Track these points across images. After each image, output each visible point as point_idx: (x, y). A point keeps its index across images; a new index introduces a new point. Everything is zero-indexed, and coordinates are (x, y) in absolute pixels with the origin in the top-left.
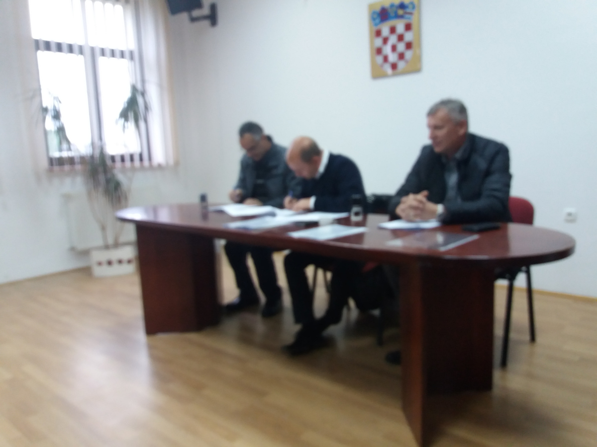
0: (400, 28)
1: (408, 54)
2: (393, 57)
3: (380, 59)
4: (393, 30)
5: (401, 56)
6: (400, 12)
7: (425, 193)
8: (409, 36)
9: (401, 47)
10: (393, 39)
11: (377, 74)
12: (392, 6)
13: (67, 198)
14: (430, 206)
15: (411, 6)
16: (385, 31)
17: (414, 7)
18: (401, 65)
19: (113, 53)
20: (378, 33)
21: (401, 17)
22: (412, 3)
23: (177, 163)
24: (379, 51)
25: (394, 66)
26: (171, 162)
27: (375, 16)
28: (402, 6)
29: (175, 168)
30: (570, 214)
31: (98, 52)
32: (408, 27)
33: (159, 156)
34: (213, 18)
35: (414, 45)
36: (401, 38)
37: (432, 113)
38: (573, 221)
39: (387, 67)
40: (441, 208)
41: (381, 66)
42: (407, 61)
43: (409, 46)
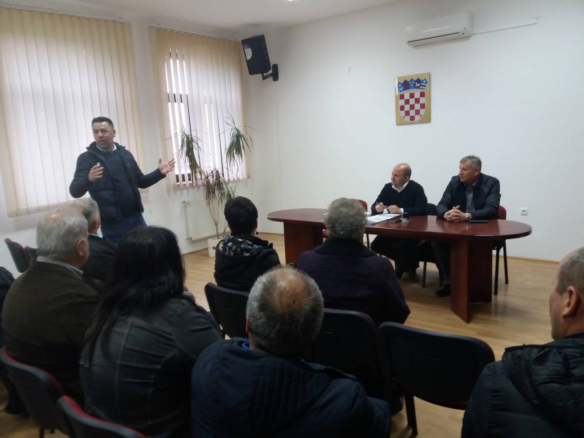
0: (417, 95)
1: (422, 112)
2: (412, 113)
3: (403, 113)
4: (412, 96)
6: (418, 85)
7: (458, 206)
8: (423, 100)
9: (417, 107)
10: (412, 101)
11: (400, 123)
12: (412, 80)
13: (185, 204)
14: (462, 213)
15: (424, 82)
16: (407, 96)
17: (426, 83)
18: (417, 117)
20: (402, 97)
21: (418, 88)
22: (425, 80)
23: (249, 177)
24: (402, 108)
25: (412, 118)
27: (400, 85)
28: (418, 81)
29: (246, 180)
30: (524, 211)
32: (422, 95)
34: (275, 77)
35: (426, 106)
36: (417, 101)
37: (463, 162)
38: (526, 215)
39: (408, 118)
40: (467, 215)
41: (404, 117)
42: (421, 116)
43: (423, 106)
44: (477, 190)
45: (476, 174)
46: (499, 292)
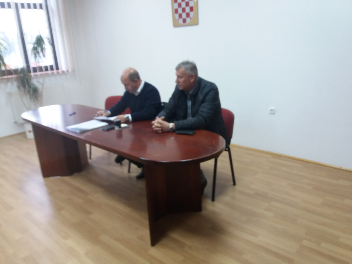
2: (184, 15)
3: (177, 16)
5: (188, 15)
7: (163, 117)
8: (191, 4)
9: (188, 10)
10: (183, 5)
11: (176, 25)
13: (10, 94)
14: (166, 123)
18: (188, 20)
19: (29, 6)
20: (176, 1)
23: (74, 71)
24: (176, 11)
25: (184, 21)
26: (70, 70)
29: (73, 73)
30: (272, 110)
31: (19, 6)
33: (63, 66)
35: (194, 9)
36: (187, 4)
37: (178, 69)
38: (273, 114)
39: (181, 21)
40: (171, 125)
41: (178, 20)
42: (191, 18)
43: (192, 9)
44: (194, 97)
45: (192, 80)
46: (217, 198)
